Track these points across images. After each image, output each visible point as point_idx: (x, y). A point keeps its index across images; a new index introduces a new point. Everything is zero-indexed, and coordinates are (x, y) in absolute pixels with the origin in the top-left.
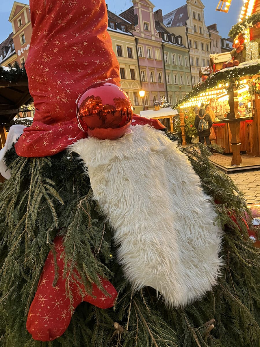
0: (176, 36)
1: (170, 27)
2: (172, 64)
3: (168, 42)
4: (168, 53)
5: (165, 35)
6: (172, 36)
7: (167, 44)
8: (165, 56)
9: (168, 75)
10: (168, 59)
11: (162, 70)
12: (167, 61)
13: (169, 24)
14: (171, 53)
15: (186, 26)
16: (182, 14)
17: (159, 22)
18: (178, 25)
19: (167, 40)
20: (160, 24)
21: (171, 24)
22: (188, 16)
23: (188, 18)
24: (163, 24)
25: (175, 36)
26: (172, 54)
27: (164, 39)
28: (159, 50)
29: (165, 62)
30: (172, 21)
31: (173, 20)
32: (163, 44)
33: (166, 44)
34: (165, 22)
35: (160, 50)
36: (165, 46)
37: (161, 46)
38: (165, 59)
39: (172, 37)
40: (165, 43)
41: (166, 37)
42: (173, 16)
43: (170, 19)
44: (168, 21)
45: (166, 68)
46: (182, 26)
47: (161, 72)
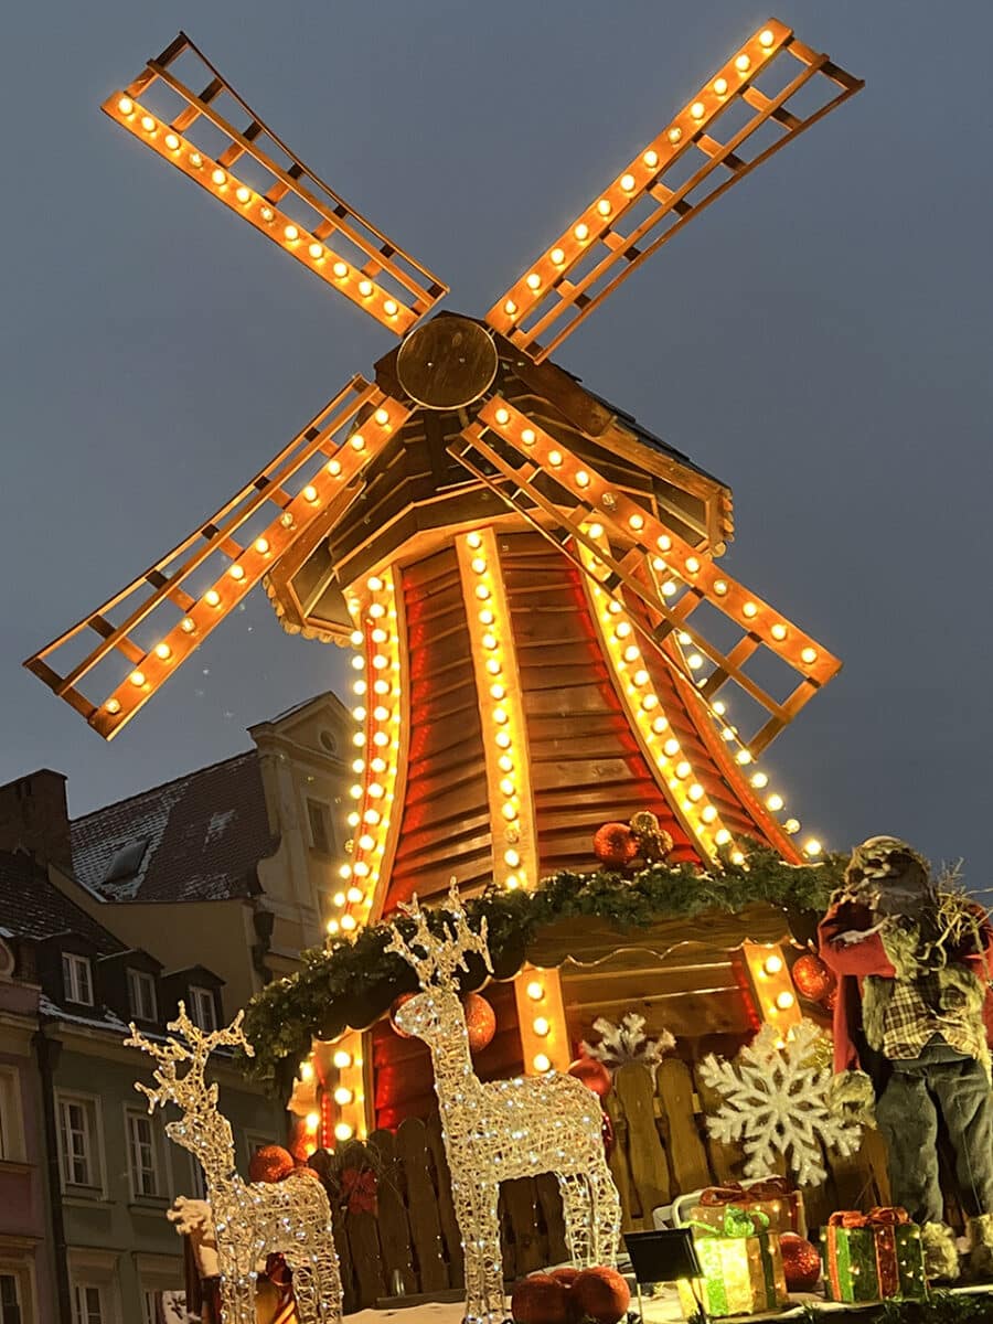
0: (164, 974)
1: (128, 900)
2: (133, 1200)
3: (100, 1016)
4: (91, 1104)
5: (73, 963)
6: (130, 971)
7: (88, 1033)
8: (65, 1131)
9: (92, 1294)
10: (95, 1153)
11: (32, 1252)
12: (79, 1167)
13: (123, 875)
14: (125, 1105)
15: (252, 903)
16: (228, 816)
17: (38, 861)
18: (190, 889)
19: (91, 1004)
20: (47, 872)
21: (138, 881)
22: (273, 831)
23: (272, 845)
24: (74, 879)
25: (156, 975)
26: (127, 1115)
27: (58, 997)
28: (9, 1078)
29: (67, 1177)
30: (148, 856)
31: (153, 848)
32: (48, 1028)
33: (71, 1030)
34: (92, 867)
35: (21, 1078)
36: (68, 1044)
37: (28, 1051)
38: (67, 1158)
39: (137, 978)
40: (62, 1027)
41: (82, 977)
42: (157, 825)
43: (133, 845)
44: (117, 855)
45: (73, 1231)
46: (223, 899)
47: (24, 1271)
